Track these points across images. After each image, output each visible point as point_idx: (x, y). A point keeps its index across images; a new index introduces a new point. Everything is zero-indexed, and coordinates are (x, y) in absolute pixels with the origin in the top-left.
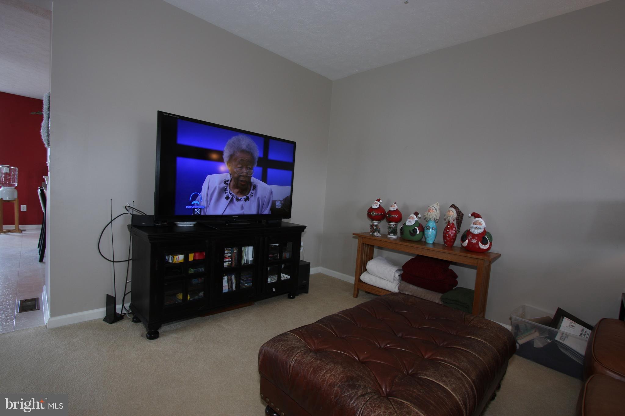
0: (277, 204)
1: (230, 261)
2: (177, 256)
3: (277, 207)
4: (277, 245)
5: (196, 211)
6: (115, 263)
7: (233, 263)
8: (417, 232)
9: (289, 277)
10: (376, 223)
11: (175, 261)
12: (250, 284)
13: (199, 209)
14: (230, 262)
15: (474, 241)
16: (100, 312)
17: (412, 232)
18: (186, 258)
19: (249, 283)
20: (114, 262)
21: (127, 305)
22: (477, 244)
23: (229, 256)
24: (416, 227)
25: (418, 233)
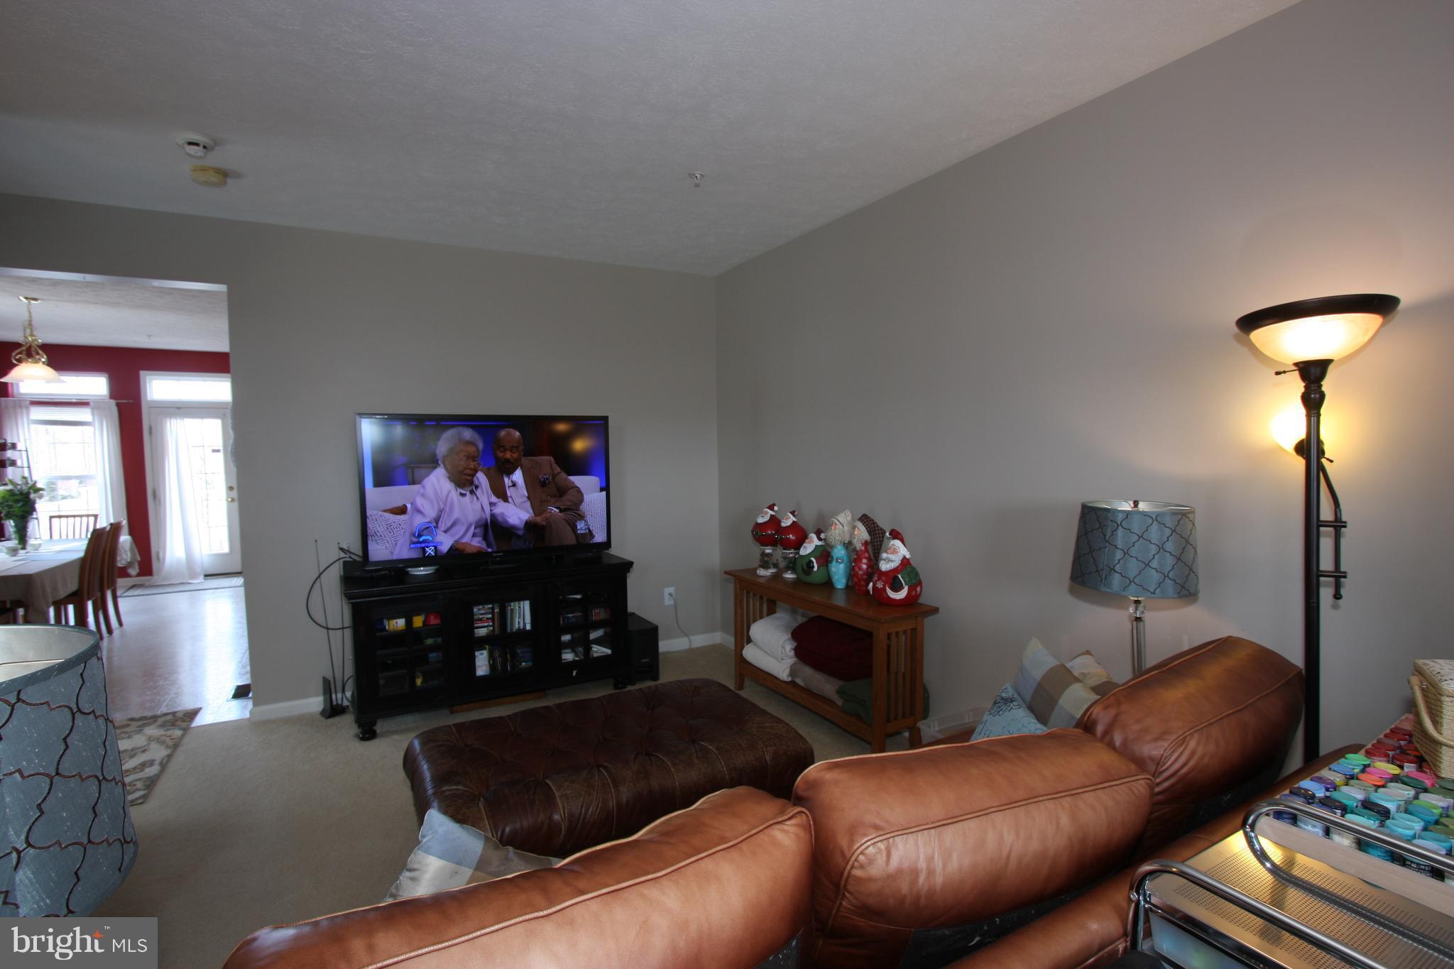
0: (579, 527)
1: (490, 626)
2: (395, 621)
3: (579, 532)
4: (579, 597)
5: (427, 552)
6: (329, 631)
7: (496, 629)
8: (813, 567)
9: (609, 651)
10: (768, 550)
11: (391, 627)
12: (530, 664)
13: (433, 548)
14: (491, 628)
15: (880, 585)
16: (315, 703)
17: (805, 567)
18: (409, 623)
19: (528, 661)
20: (328, 629)
21: (349, 694)
22: (884, 589)
23: (488, 619)
24: (813, 559)
25: (815, 569)
